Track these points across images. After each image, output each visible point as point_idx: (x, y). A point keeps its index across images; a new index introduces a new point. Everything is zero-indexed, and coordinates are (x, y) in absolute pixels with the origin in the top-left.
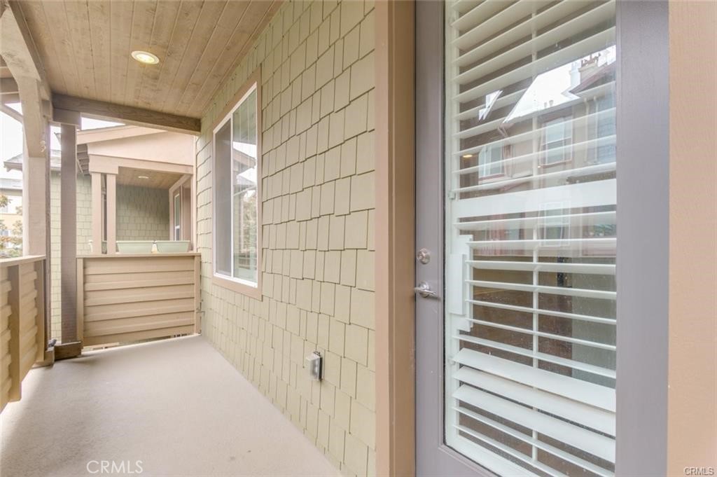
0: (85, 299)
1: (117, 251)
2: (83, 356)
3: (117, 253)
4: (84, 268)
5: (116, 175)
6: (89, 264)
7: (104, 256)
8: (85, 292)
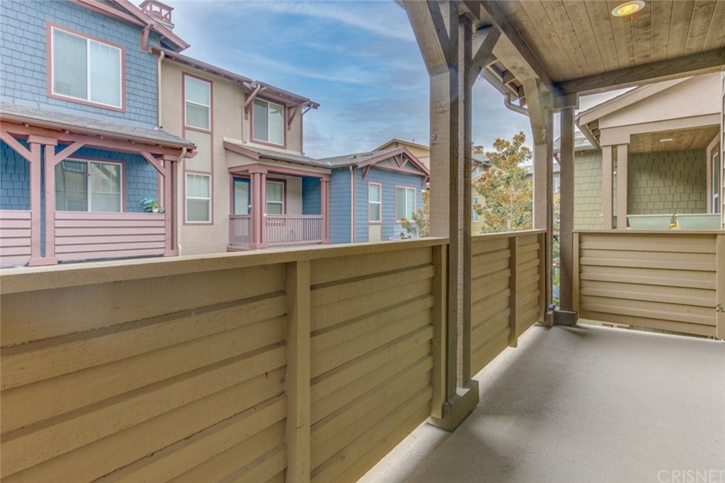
0: (580, 272)
1: (628, 225)
2: (578, 327)
3: (628, 228)
4: (580, 242)
5: (628, 144)
6: (585, 238)
7: (614, 231)
8: (580, 265)
